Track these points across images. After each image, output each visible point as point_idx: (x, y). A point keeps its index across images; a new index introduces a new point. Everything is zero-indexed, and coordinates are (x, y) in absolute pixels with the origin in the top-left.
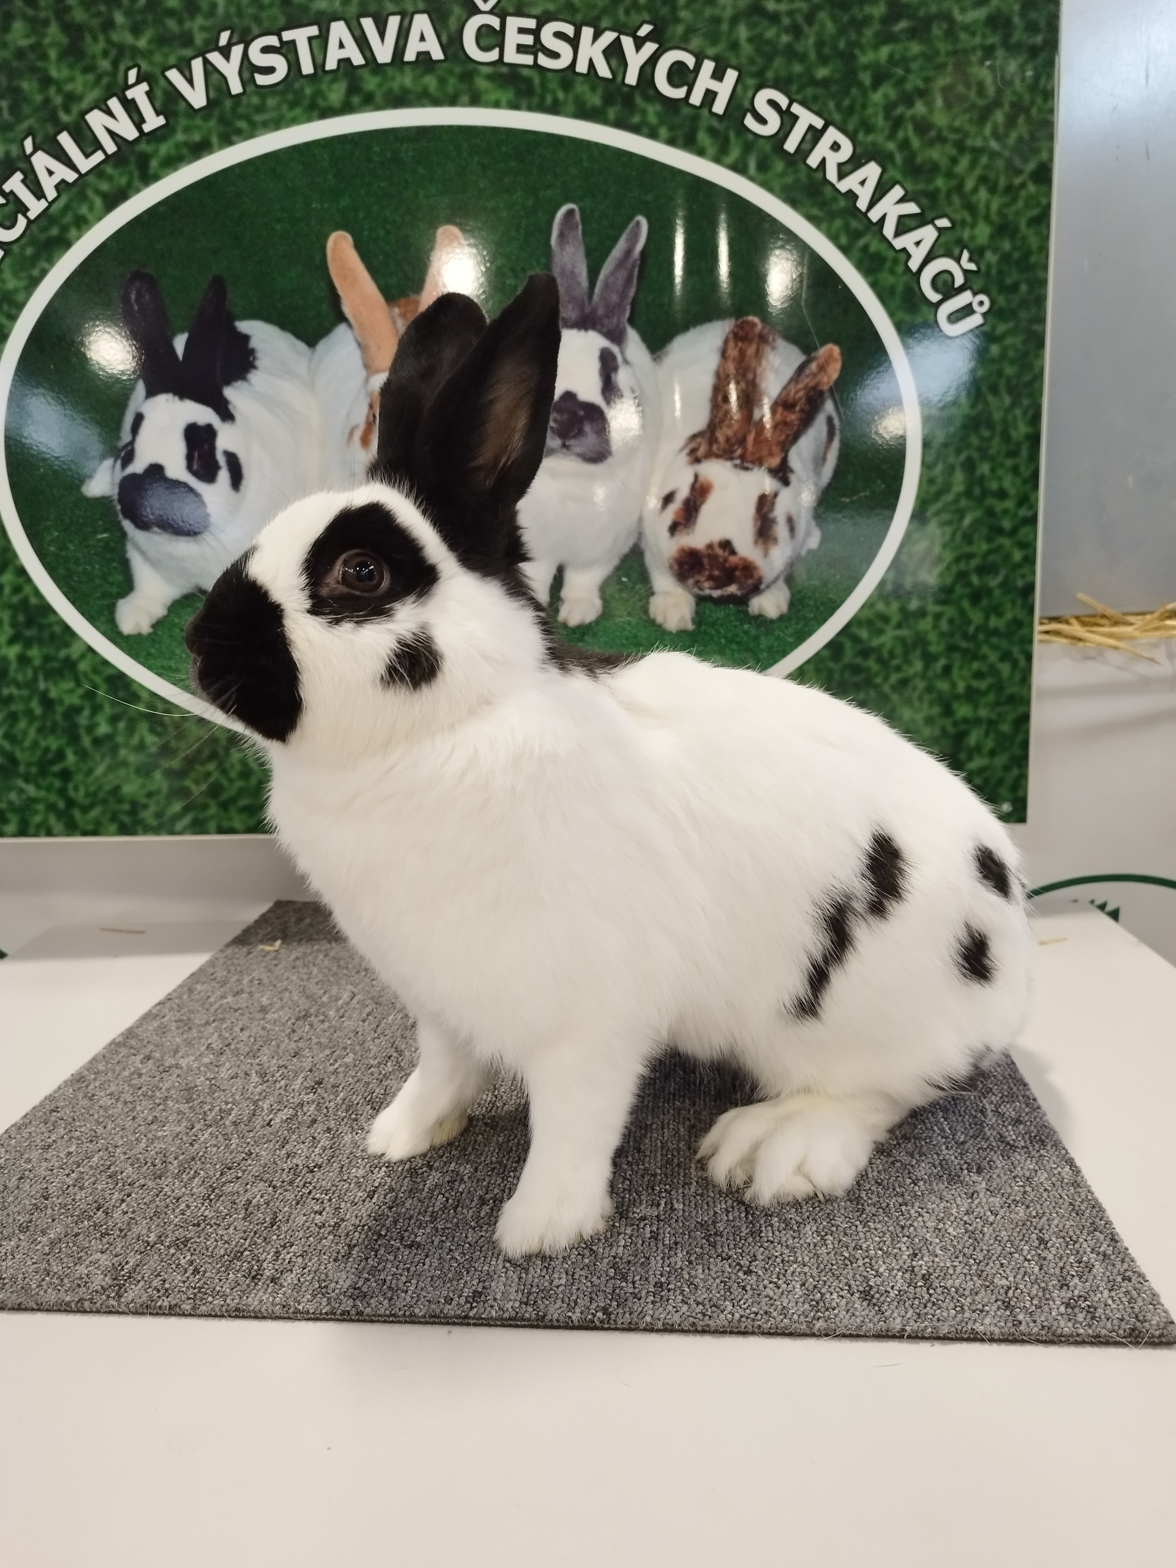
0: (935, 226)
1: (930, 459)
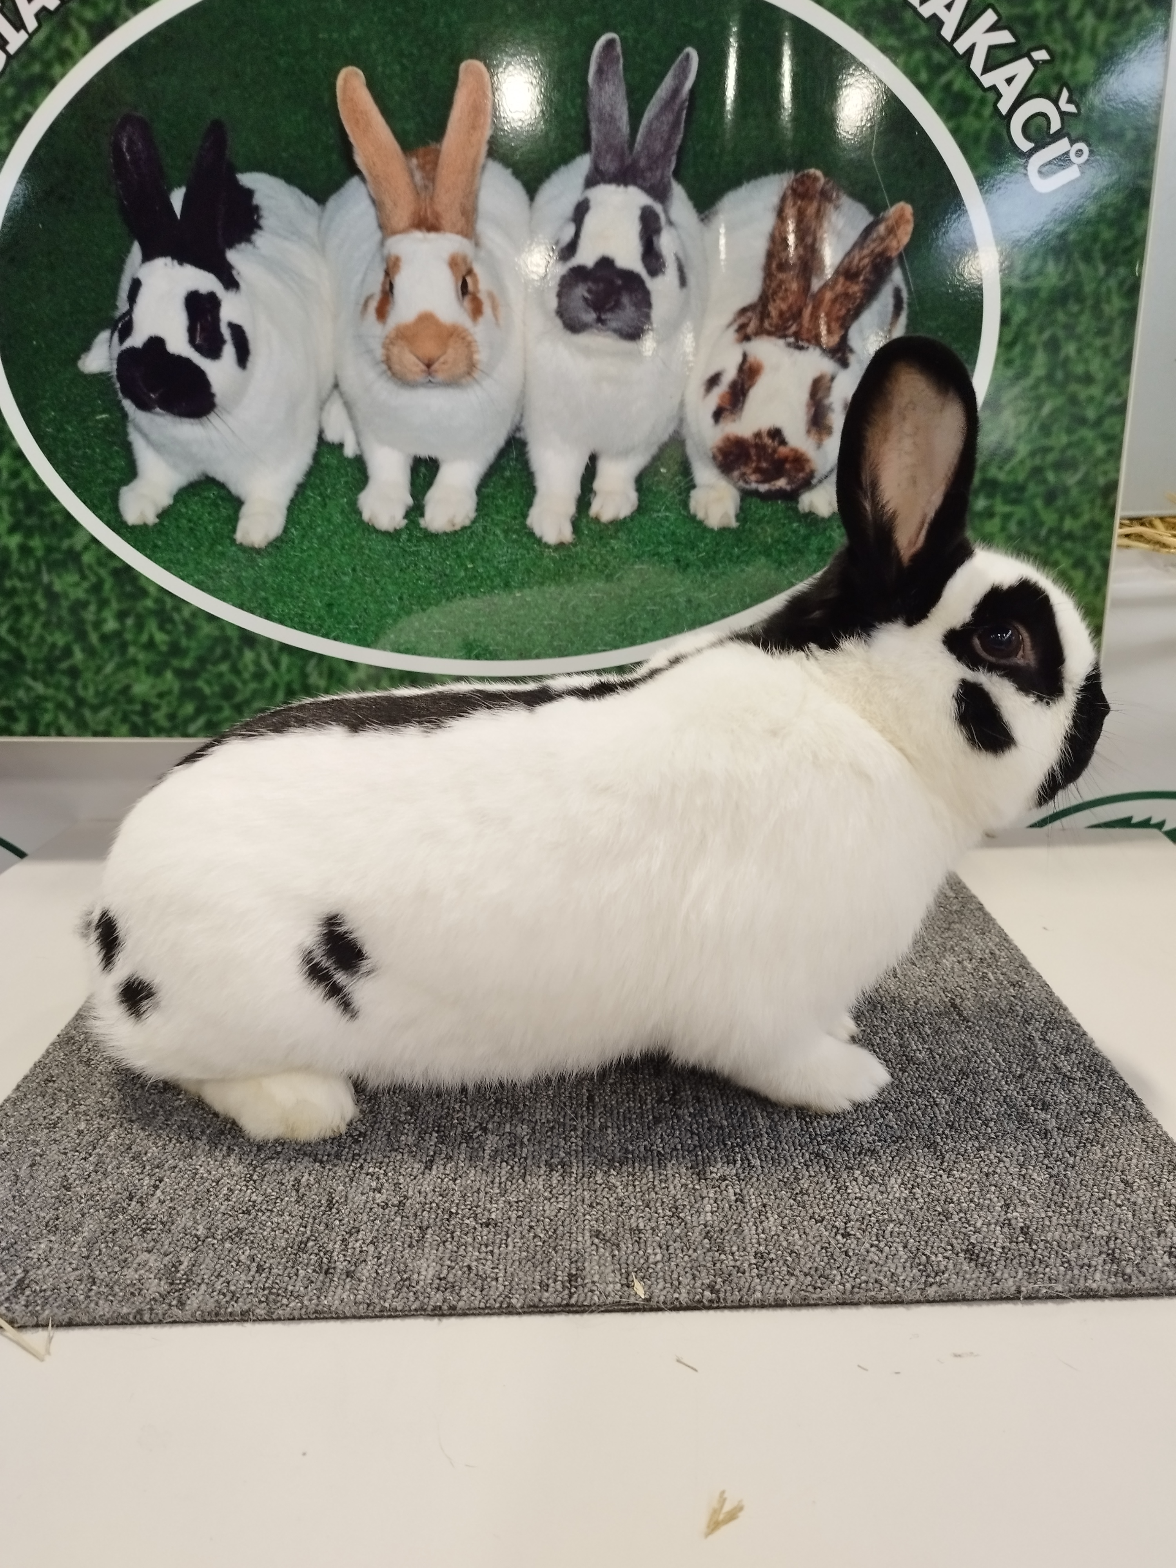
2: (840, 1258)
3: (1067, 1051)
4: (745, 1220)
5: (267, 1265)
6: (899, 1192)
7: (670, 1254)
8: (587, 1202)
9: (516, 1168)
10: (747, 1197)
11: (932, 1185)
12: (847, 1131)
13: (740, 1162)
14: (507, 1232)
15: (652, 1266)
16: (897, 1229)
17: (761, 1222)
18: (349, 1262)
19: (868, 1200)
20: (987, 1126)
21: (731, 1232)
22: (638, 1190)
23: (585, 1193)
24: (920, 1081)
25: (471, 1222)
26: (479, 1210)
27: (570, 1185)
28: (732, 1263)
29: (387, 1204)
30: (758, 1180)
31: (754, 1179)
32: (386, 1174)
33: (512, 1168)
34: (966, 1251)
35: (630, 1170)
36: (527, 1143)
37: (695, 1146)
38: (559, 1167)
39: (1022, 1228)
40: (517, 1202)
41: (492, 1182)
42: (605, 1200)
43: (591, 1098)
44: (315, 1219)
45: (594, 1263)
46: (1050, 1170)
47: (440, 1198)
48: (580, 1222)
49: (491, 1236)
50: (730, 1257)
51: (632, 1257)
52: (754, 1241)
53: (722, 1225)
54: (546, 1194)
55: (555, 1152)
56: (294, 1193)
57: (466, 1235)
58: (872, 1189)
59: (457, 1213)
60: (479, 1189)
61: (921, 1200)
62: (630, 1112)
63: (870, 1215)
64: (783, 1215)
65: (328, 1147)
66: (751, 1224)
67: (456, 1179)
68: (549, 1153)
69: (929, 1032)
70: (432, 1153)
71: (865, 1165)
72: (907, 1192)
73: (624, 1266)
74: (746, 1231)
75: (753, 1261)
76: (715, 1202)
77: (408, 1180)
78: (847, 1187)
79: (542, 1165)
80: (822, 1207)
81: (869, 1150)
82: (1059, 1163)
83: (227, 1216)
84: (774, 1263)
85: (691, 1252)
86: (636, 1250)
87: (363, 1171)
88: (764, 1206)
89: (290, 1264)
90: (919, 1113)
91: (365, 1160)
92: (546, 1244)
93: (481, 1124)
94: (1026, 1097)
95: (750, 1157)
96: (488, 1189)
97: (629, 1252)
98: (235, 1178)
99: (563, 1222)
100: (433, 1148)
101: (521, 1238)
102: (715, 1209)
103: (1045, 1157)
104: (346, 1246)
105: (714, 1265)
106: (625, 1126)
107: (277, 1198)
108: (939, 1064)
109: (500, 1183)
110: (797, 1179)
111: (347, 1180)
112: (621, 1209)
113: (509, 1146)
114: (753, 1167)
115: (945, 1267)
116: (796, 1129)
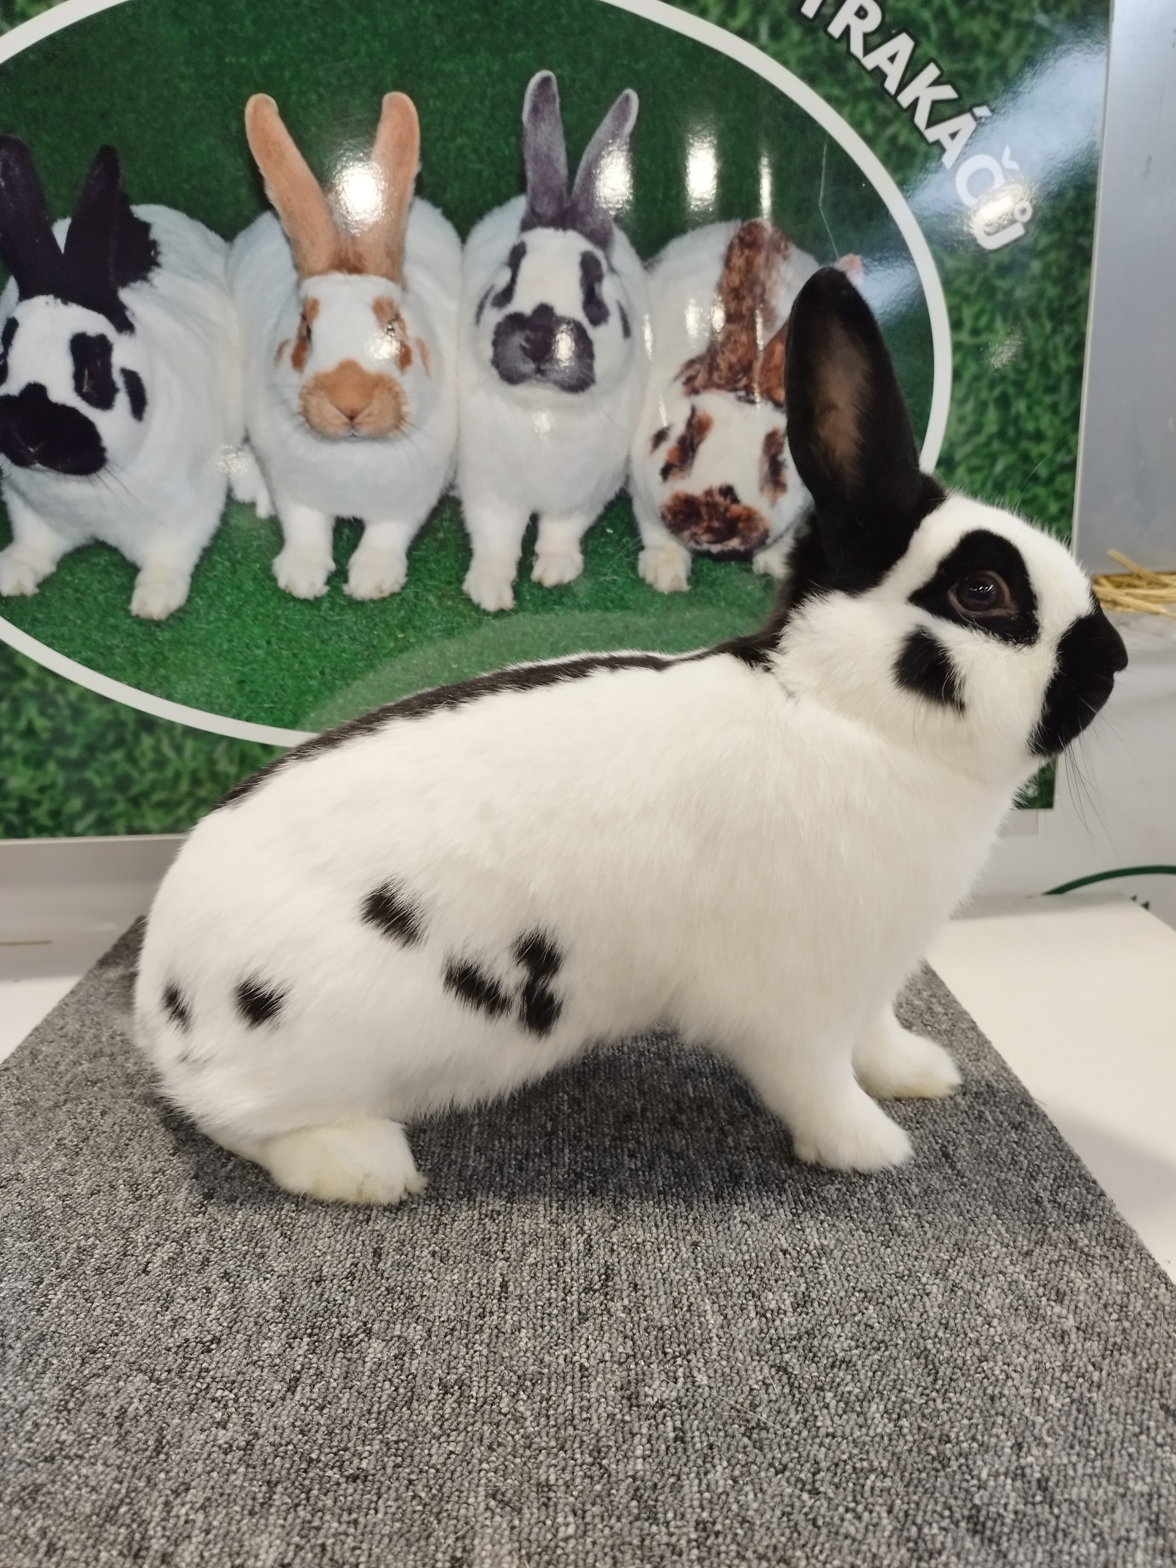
0: (973, 115)
1: (960, 394)
2: (807, 1529)
3: (1083, 1217)
4: (686, 1470)
5: (61, 1543)
6: (881, 1425)
7: (586, 1524)
8: (486, 1442)
9: (401, 1390)
10: (689, 1435)
11: (923, 1416)
12: (817, 1333)
13: (681, 1380)
14: (379, 1488)
15: (561, 1544)
16: (879, 1484)
17: (706, 1473)
18: (169, 1538)
19: (844, 1437)
20: (989, 1324)
21: (667, 1489)
22: (552, 1423)
23: (485, 1428)
24: (906, 1258)
25: (333, 1474)
26: (347, 1455)
27: (466, 1415)
28: (665, 1539)
29: (231, 1446)
30: (704, 1407)
31: (700, 1406)
32: (236, 1400)
33: (396, 1390)
34: (969, 1518)
35: (544, 1392)
36: (419, 1352)
37: (628, 1356)
38: (456, 1387)
39: (1039, 1481)
40: (397, 1442)
41: (369, 1412)
42: (510, 1438)
43: (504, 1286)
44: (135, 1469)
45: (487, 1540)
46: (1070, 1391)
47: (300, 1436)
48: (475, 1474)
49: (357, 1496)
50: (664, 1530)
51: (536, 1530)
52: (696, 1503)
53: (655, 1479)
54: (435, 1430)
55: (453, 1364)
56: (116, 1429)
57: (325, 1495)
58: (848, 1421)
59: (318, 1461)
60: (351, 1422)
61: (909, 1438)
62: (550, 1304)
63: (845, 1461)
64: (734, 1461)
65: (170, 1359)
66: (692, 1475)
67: (324, 1407)
68: (444, 1367)
69: (916, 1191)
70: (298, 1368)
71: (839, 1385)
72: (891, 1425)
73: (525, 1544)
74: (686, 1489)
75: (693, 1536)
76: (649, 1441)
77: (264, 1408)
78: (816, 1417)
79: (435, 1386)
80: (784, 1448)
81: (843, 1361)
82: (1081, 1380)
83: (23, 1465)
84: (720, 1540)
85: (613, 1520)
86: (542, 1518)
87: (208, 1396)
88: (711, 1447)
89: (91, 1542)
90: (905, 1306)
91: (214, 1378)
92: (428, 1508)
93: (365, 1324)
94: (1035, 1284)
95: (695, 1373)
96: (363, 1423)
97: (533, 1521)
98: (46, 1407)
99: (453, 1473)
100: (301, 1359)
101: (396, 1500)
102: (648, 1453)
103: (1063, 1371)
104: (169, 1512)
105: (643, 1540)
106: (542, 1327)
107: (93, 1437)
108: (929, 1235)
109: (379, 1413)
110: (754, 1407)
111: (186, 1409)
112: (528, 1453)
113: (396, 1357)
114: (699, 1387)
115: (943, 1543)
116: (753, 1329)
